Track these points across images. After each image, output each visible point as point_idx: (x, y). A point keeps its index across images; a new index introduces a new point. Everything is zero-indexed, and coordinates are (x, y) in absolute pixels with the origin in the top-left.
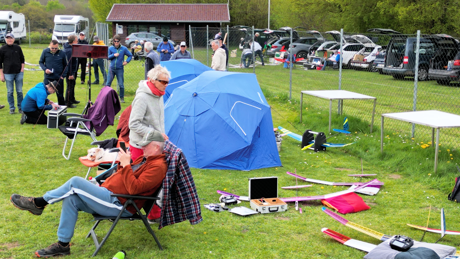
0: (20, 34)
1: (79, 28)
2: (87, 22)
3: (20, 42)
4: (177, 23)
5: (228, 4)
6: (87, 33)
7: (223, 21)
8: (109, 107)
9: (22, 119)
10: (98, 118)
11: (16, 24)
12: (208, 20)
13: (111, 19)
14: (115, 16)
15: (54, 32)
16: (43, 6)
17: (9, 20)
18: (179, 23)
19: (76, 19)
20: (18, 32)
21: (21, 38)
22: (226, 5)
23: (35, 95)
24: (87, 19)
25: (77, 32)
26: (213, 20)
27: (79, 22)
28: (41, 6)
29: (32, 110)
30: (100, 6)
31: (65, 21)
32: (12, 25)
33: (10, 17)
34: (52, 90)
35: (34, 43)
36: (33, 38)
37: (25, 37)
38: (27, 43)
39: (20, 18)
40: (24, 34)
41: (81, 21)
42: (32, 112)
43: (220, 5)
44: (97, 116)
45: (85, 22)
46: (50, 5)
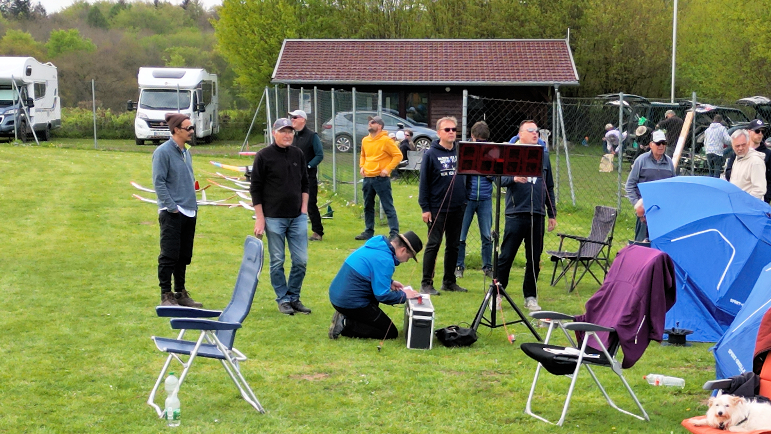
0: (48, 115)
1: (200, 100)
2: (214, 83)
3: (48, 134)
4: (444, 87)
5: (567, 41)
6: (214, 111)
7: (562, 82)
8: (655, 297)
9: (336, 327)
10: (629, 322)
11: (40, 89)
12: (525, 79)
13: (284, 78)
14: (292, 71)
15: (140, 110)
16: (40, 43)
17: (27, 80)
18: (451, 87)
19: (192, 77)
20: (44, 110)
21: (50, 125)
22: (563, 43)
23: (369, 266)
24: (213, 78)
25: (195, 109)
26: (535, 79)
27: (199, 86)
28: (35, 43)
29: (360, 304)
30: (245, 45)
31: (166, 83)
32: (32, 94)
33: (29, 72)
34: (405, 253)
35: (79, 137)
36: (76, 124)
37: (58, 122)
38: (62, 137)
39: (47, 73)
40: (57, 114)
41: (203, 81)
42: (360, 309)
43: (548, 43)
44: (626, 320)
45: (210, 85)
46: (57, 40)
